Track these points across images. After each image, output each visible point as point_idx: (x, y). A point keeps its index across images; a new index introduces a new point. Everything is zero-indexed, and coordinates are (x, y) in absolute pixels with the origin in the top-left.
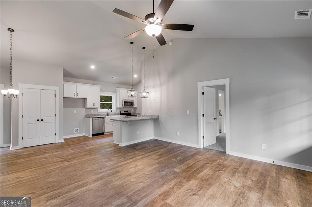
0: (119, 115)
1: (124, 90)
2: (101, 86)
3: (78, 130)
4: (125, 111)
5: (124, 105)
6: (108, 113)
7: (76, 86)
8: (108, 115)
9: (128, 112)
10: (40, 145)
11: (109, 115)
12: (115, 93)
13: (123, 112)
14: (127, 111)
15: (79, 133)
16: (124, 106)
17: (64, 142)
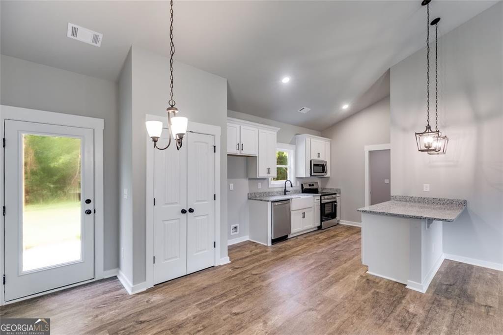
0: (299, 193)
1: (312, 140)
2: (279, 129)
3: (236, 228)
4: (310, 185)
5: (314, 172)
6: (285, 190)
7: (240, 127)
8: (285, 194)
9: (314, 187)
10: (187, 275)
11: (287, 193)
12: (294, 146)
13: (306, 187)
14: (313, 185)
15: (239, 235)
16: (312, 174)
17: (230, 262)
